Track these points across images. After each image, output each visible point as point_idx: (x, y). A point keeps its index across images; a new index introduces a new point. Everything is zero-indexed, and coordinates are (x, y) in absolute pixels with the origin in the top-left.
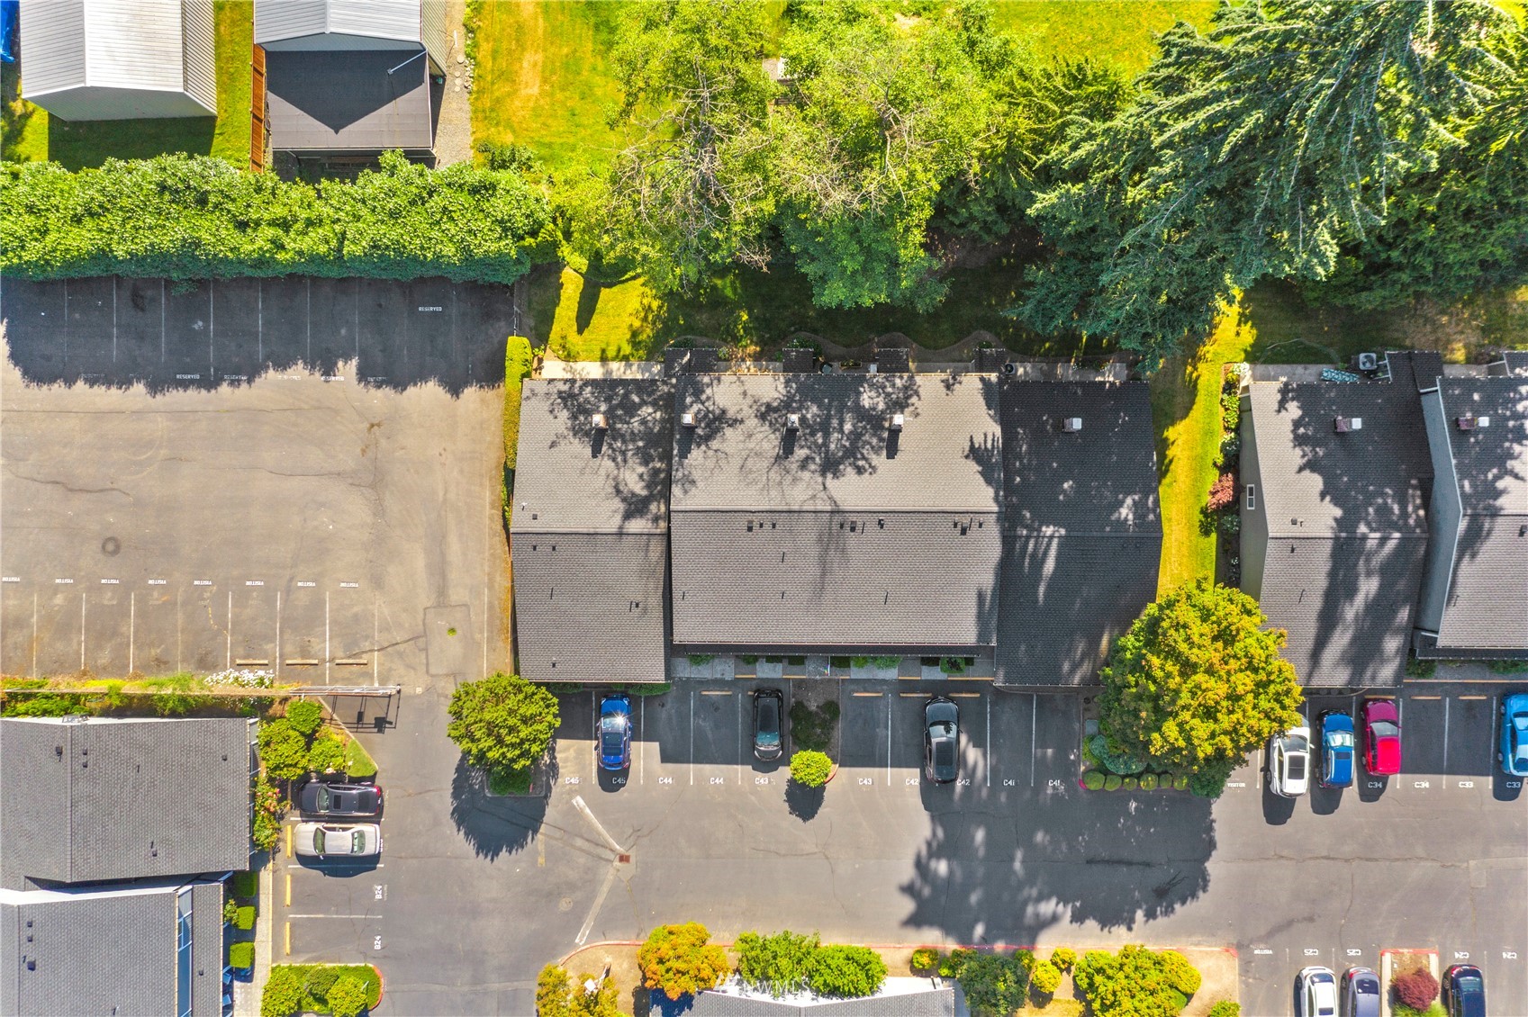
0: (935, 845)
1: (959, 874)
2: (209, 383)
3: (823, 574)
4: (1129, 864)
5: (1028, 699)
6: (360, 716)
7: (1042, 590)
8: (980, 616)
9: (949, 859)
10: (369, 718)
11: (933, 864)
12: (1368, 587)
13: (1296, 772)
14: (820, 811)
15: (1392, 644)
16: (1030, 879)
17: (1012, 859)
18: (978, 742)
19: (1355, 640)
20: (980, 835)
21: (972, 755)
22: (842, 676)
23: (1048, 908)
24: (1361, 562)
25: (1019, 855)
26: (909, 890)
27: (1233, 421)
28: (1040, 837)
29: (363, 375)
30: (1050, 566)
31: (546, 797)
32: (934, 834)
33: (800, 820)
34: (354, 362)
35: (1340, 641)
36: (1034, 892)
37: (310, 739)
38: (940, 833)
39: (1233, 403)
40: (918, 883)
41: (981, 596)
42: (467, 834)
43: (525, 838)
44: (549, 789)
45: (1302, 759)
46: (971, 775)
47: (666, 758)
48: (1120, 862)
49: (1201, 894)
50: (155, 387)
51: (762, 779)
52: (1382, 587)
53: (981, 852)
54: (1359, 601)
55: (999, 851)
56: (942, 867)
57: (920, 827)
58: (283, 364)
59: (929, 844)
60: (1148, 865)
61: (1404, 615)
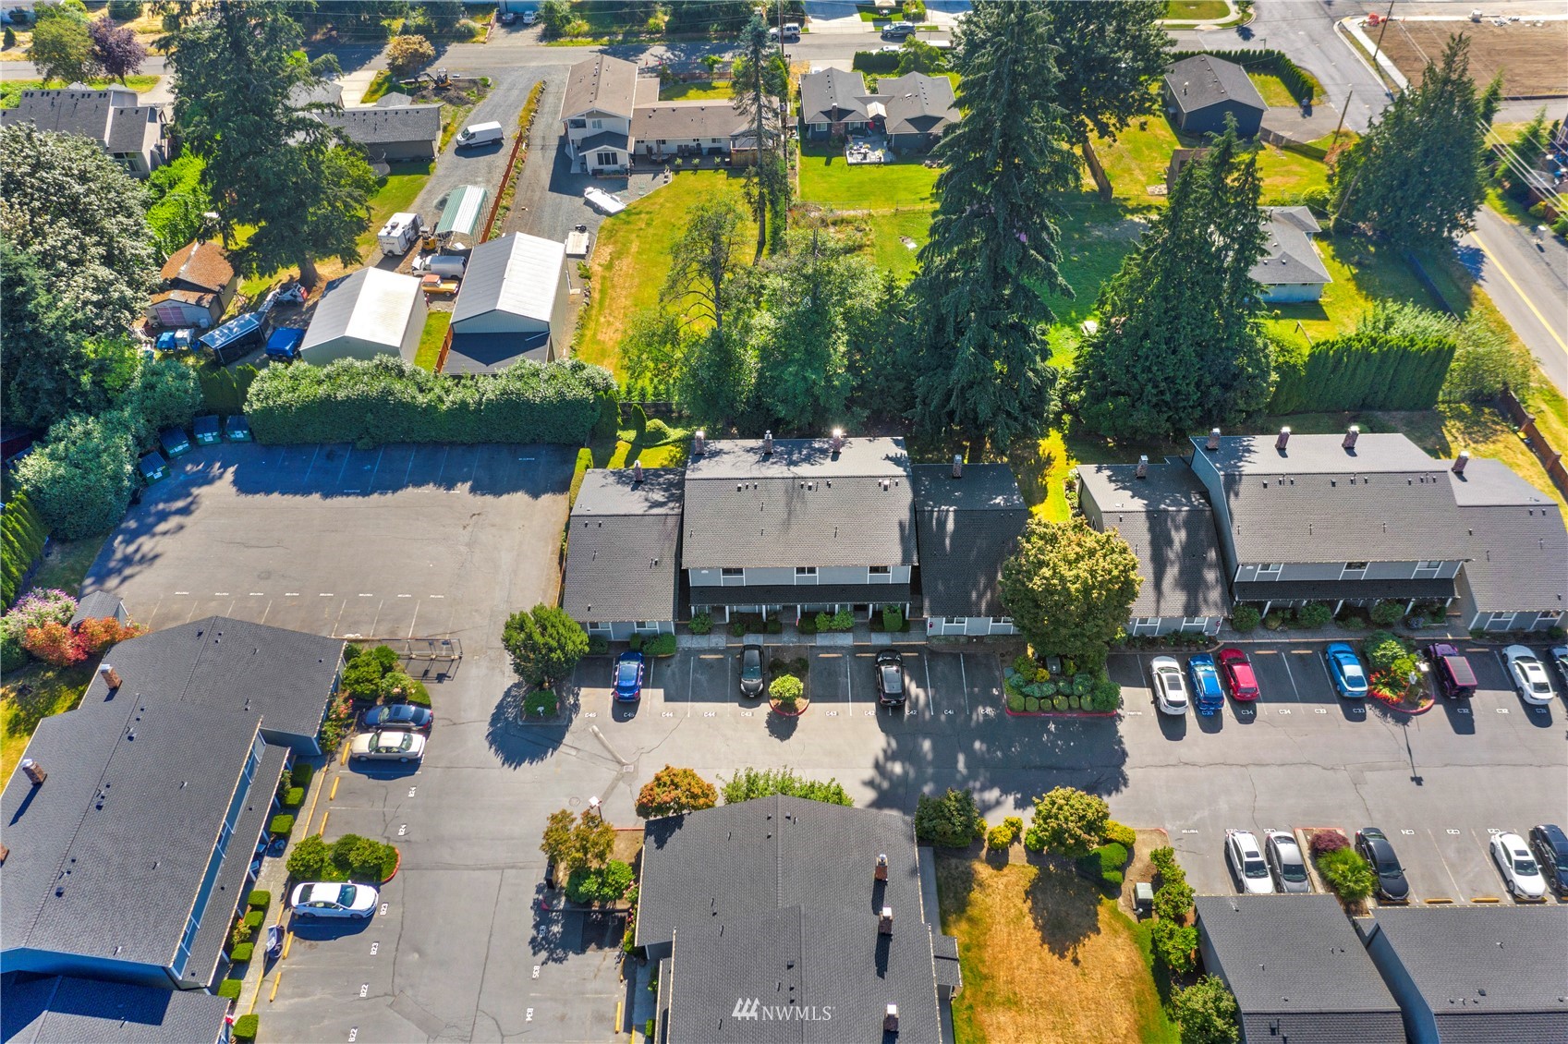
0: (889, 752)
1: (912, 773)
2: (365, 493)
3: (789, 514)
4: (1058, 769)
5: (956, 657)
6: (426, 672)
7: (948, 541)
8: (903, 539)
9: (903, 763)
10: (433, 674)
11: (889, 765)
12: (1179, 537)
13: (1175, 686)
14: (795, 734)
15: (1211, 576)
16: (972, 775)
17: (956, 762)
18: (921, 684)
19: (1182, 572)
20: (927, 745)
21: (914, 689)
22: (809, 642)
23: (993, 795)
24: (1169, 523)
25: (961, 758)
26: (870, 784)
27: (1076, 502)
28: (977, 745)
29: (473, 490)
30: (950, 526)
31: (567, 726)
32: (889, 744)
33: (778, 741)
34: (469, 484)
35: (1172, 573)
36: (978, 785)
37: (387, 669)
38: (894, 744)
39: (1075, 494)
40: (878, 779)
41: (901, 525)
42: (496, 751)
43: (546, 753)
44: (571, 720)
45: (1177, 678)
46: (915, 705)
47: (668, 698)
48: (1051, 768)
49: (1123, 788)
50: (326, 495)
51: (747, 713)
52: (1189, 535)
53: (930, 756)
54: (1177, 546)
55: (944, 759)
56: (897, 768)
57: (878, 742)
58: (418, 484)
59: (885, 752)
60: (1072, 769)
61: (1212, 555)
